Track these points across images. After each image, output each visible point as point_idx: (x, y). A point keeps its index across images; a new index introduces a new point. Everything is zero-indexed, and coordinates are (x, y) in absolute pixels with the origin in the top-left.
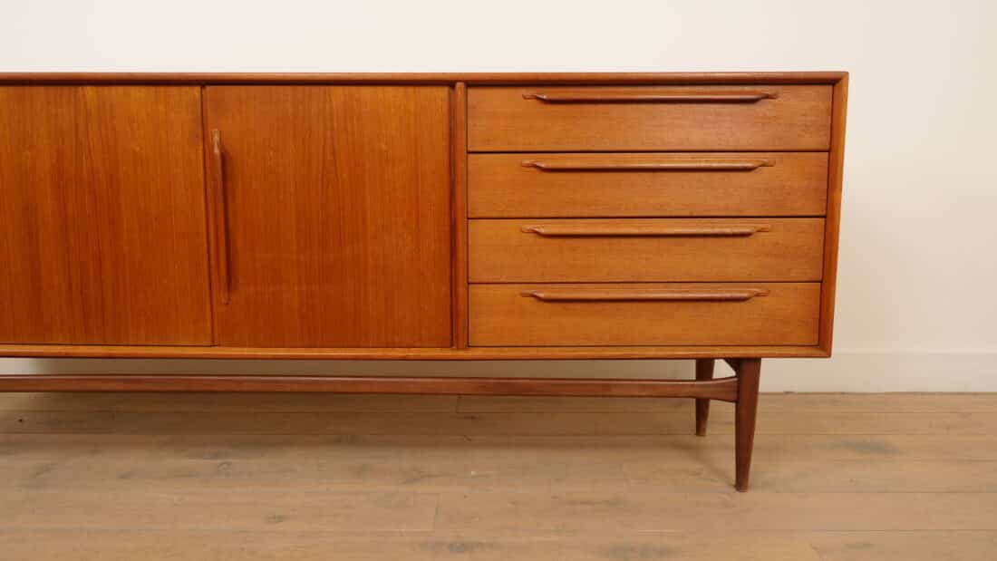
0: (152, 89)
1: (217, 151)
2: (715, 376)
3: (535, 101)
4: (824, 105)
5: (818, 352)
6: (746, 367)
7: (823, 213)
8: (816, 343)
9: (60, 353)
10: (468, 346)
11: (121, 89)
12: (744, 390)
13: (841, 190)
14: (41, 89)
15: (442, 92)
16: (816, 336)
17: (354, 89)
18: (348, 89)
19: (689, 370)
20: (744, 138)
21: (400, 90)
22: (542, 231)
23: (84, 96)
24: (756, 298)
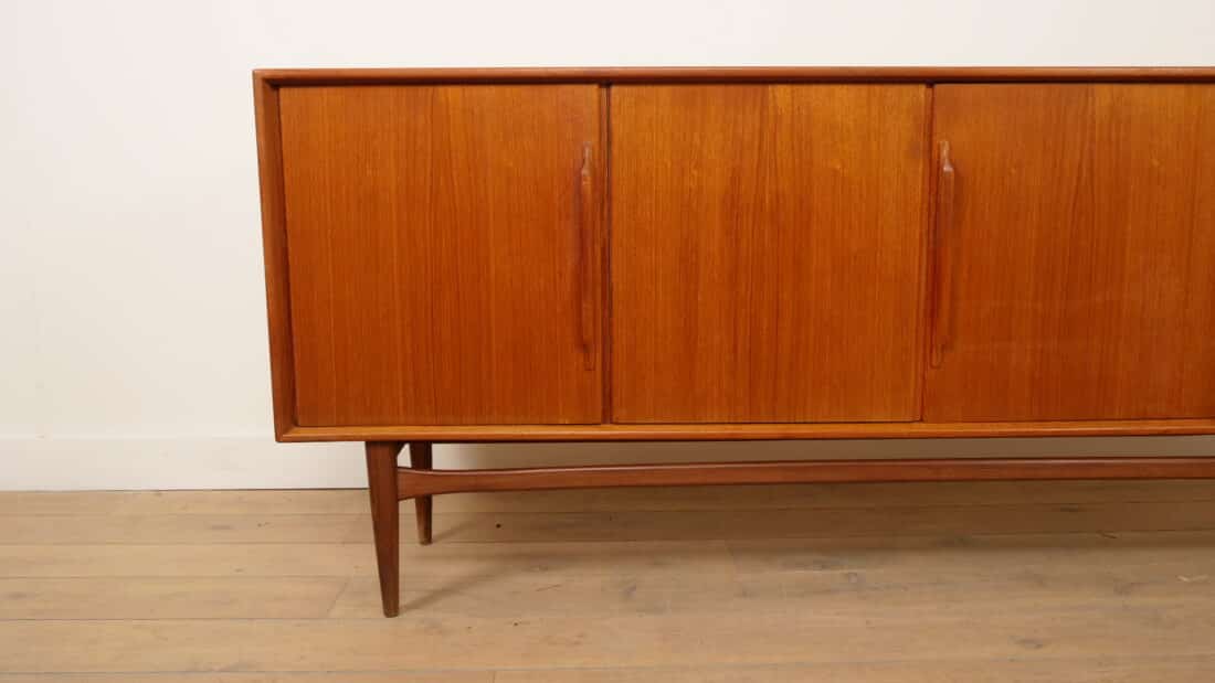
0: (864, 89)
1: (948, 167)
9: (714, 435)
11: (823, 89)
14: (719, 90)
17: (1125, 88)
18: (1116, 88)
21: (1181, 89)
23: (774, 97)
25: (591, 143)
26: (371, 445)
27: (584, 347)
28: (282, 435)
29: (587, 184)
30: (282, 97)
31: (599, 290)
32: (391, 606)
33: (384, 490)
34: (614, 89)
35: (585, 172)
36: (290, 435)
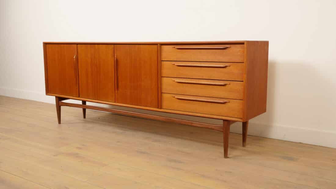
3: (175, 49)
5: (241, 120)
7: (242, 80)
8: (241, 117)
10: (162, 108)
22: (176, 81)
24: (226, 103)
26: (56, 97)
30: (46, 46)
34: (79, 45)
36: (48, 94)
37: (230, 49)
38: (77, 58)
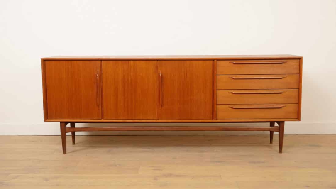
1: (160, 75)
2: (275, 126)
3: (232, 64)
4: (298, 64)
5: (297, 120)
6: (281, 123)
7: (298, 88)
8: (297, 118)
10: (216, 119)
12: (281, 129)
13: (302, 83)
14: (121, 61)
15: (212, 62)
16: (297, 116)
19: (268, 124)
20: (280, 71)
22: (233, 92)
24: (283, 108)
25: (99, 70)
26: (61, 123)
27: (98, 106)
28: (45, 121)
29: (98, 78)
30: (46, 63)
31: (101, 96)
32: (64, 151)
33: (64, 130)
34: (103, 61)
35: (98, 75)
36: (47, 121)
37: (286, 63)
38: (101, 76)
